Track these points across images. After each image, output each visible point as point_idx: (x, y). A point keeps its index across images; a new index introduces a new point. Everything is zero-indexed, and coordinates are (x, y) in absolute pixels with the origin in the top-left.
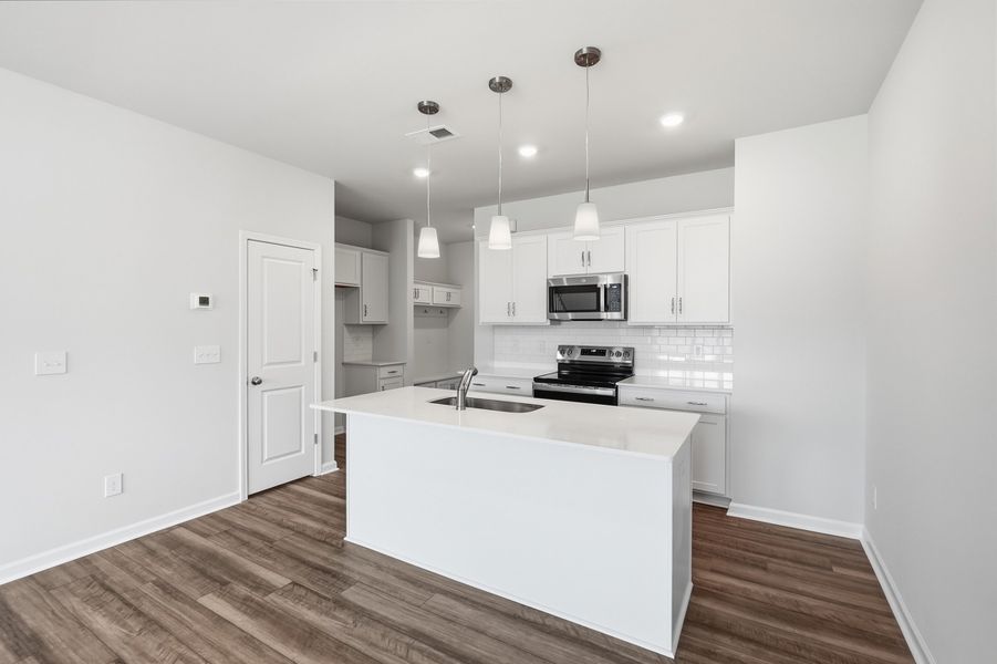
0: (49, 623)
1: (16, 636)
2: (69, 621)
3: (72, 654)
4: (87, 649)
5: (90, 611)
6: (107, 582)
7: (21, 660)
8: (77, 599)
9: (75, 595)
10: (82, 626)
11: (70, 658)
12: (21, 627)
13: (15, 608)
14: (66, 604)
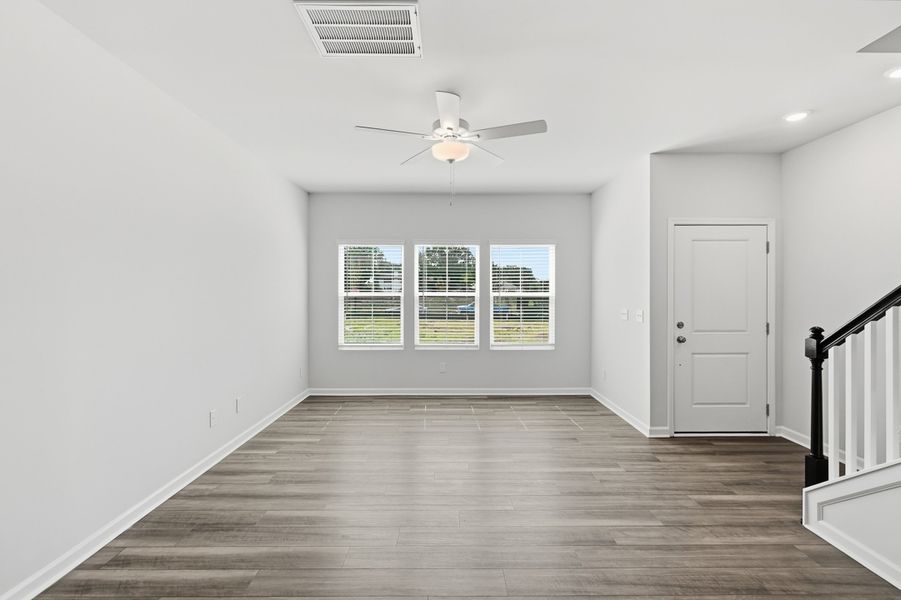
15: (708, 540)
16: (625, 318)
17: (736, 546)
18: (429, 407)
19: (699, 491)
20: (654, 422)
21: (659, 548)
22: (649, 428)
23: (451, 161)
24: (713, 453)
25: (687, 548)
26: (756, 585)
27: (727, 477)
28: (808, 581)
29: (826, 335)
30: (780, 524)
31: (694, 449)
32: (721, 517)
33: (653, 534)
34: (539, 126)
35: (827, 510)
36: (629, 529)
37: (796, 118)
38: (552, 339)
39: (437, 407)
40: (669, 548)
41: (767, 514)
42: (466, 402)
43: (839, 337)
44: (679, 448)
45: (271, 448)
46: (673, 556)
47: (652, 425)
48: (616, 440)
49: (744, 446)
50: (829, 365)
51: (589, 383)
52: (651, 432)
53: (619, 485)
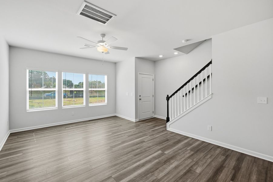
0: (245, 168)
1: (238, 165)
2: (249, 171)
3: (240, 177)
4: (244, 179)
5: (256, 173)
6: (268, 172)
7: (233, 170)
8: (257, 169)
9: (258, 168)
10: (250, 175)
11: (239, 178)
12: (240, 164)
13: (244, 160)
14: (253, 168)
15: (157, 136)
16: (128, 95)
17: (161, 135)
18: (72, 127)
19: (151, 129)
20: (136, 118)
21: (152, 139)
22: (135, 120)
23: (103, 52)
24: (148, 122)
25: (155, 138)
26: (167, 140)
27: (153, 126)
28: (172, 137)
29: (169, 96)
30: (164, 130)
31: (144, 122)
32: (156, 132)
33: (149, 138)
34: (126, 49)
35: (170, 126)
36: (145, 138)
37: (161, 56)
38: (106, 101)
39: (75, 126)
40: (153, 139)
41: (162, 130)
42: (83, 123)
43: (171, 96)
44: (142, 123)
45: (20, 153)
46: (154, 140)
47: (135, 119)
48: (130, 124)
49: (151, 120)
50: (170, 101)
51: (115, 112)
52: (135, 121)
53: (137, 132)
